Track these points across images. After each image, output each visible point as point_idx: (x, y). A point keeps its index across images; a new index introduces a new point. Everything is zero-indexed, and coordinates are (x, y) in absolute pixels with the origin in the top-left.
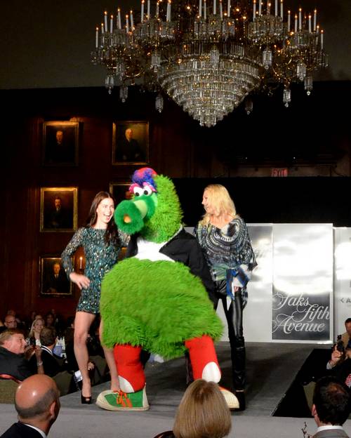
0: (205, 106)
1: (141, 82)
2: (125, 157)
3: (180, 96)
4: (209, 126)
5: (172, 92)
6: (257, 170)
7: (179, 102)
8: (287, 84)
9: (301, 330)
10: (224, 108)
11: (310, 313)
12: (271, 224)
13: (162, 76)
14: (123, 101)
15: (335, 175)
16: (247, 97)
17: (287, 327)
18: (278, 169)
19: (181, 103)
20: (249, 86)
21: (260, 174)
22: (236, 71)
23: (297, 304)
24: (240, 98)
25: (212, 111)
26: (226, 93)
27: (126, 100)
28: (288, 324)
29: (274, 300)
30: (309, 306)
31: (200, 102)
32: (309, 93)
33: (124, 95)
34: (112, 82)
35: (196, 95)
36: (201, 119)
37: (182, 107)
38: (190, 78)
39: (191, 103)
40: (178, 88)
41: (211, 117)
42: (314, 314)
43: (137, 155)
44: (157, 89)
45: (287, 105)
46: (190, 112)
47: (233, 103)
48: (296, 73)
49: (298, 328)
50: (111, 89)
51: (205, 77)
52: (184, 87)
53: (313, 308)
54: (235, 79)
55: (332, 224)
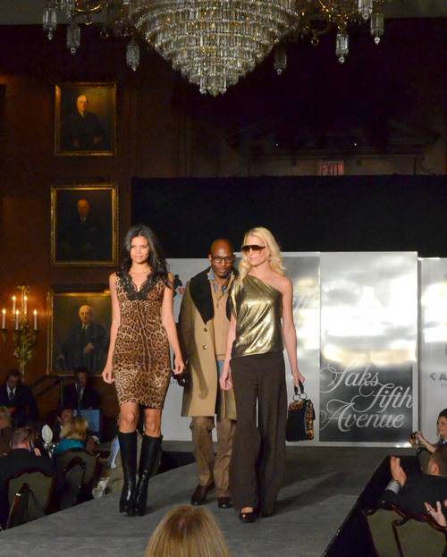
0: (208, 61)
1: (102, 19)
2: (76, 144)
3: (167, 44)
4: (215, 94)
5: (154, 38)
6: (294, 164)
7: (165, 54)
8: (342, 25)
9: (367, 424)
10: (239, 65)
11: (380, 399)
12: (318, 254)
13: (137, 11)
14: (73, 51)
15: (422, 173)
16: (276, 47)
17: (343, 421)
18: (329, 162)
19: (169, 55)
20: (281, 27)
21: (300, 170)
22: (259, 3)
23: (359, 384)
24: (265, 47)
25: (219, 69)
26: (243, 40)
27: (78, 49)
28: (345, 416)
29: (323, 377)
30: (379, 387)
31: (199, 53)
32: (377, 40)
33: (73, 42)
34: (54, 20)
35: (194, 43)
36: (202, 82)
37: (171, 62)
38: (183, 13)
39: (186, 56)
40: (163, 31)
41: (218, 78)
42: (387, 398)
43: (96, 139)
44: (129, 31)
45: (342, 60)
46: (183, 70)
47: (254, 55)
48: (357, 7)
49: (361, 423)
50: (53, 33)
51: (209, 12)
52: (174, 29)
53: (385, 389)
54: (258, 17)
55: (416, 253)
